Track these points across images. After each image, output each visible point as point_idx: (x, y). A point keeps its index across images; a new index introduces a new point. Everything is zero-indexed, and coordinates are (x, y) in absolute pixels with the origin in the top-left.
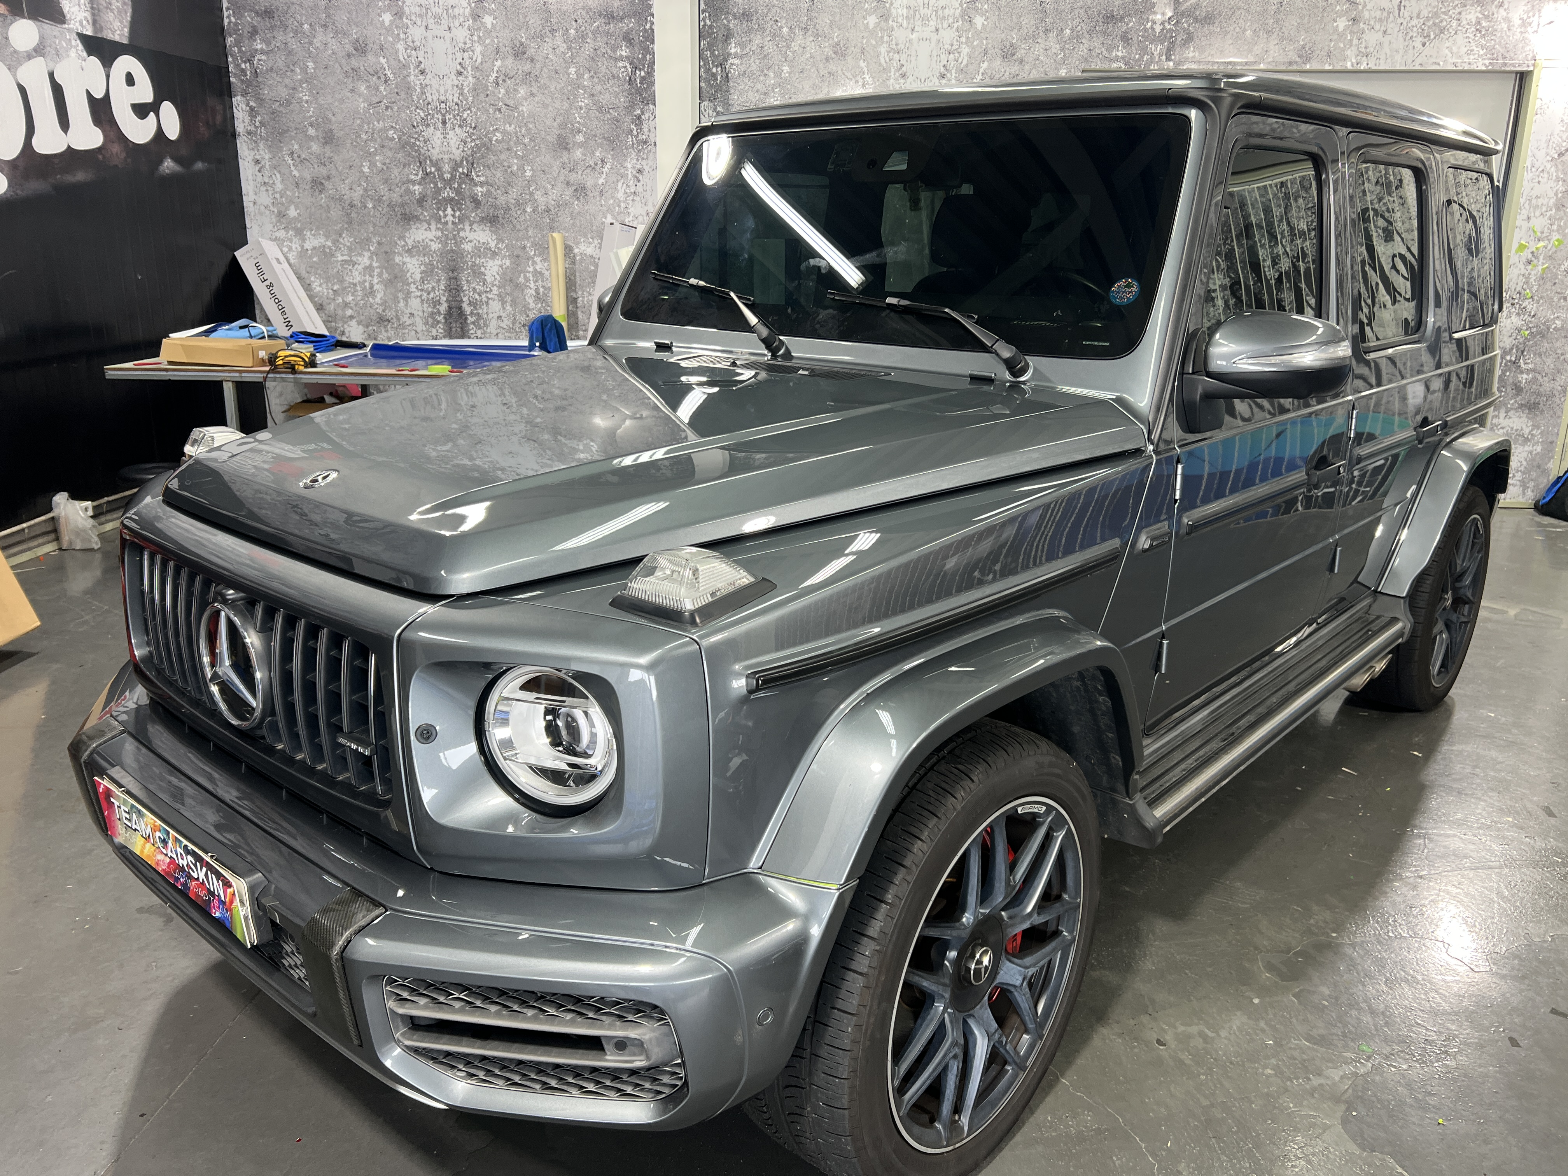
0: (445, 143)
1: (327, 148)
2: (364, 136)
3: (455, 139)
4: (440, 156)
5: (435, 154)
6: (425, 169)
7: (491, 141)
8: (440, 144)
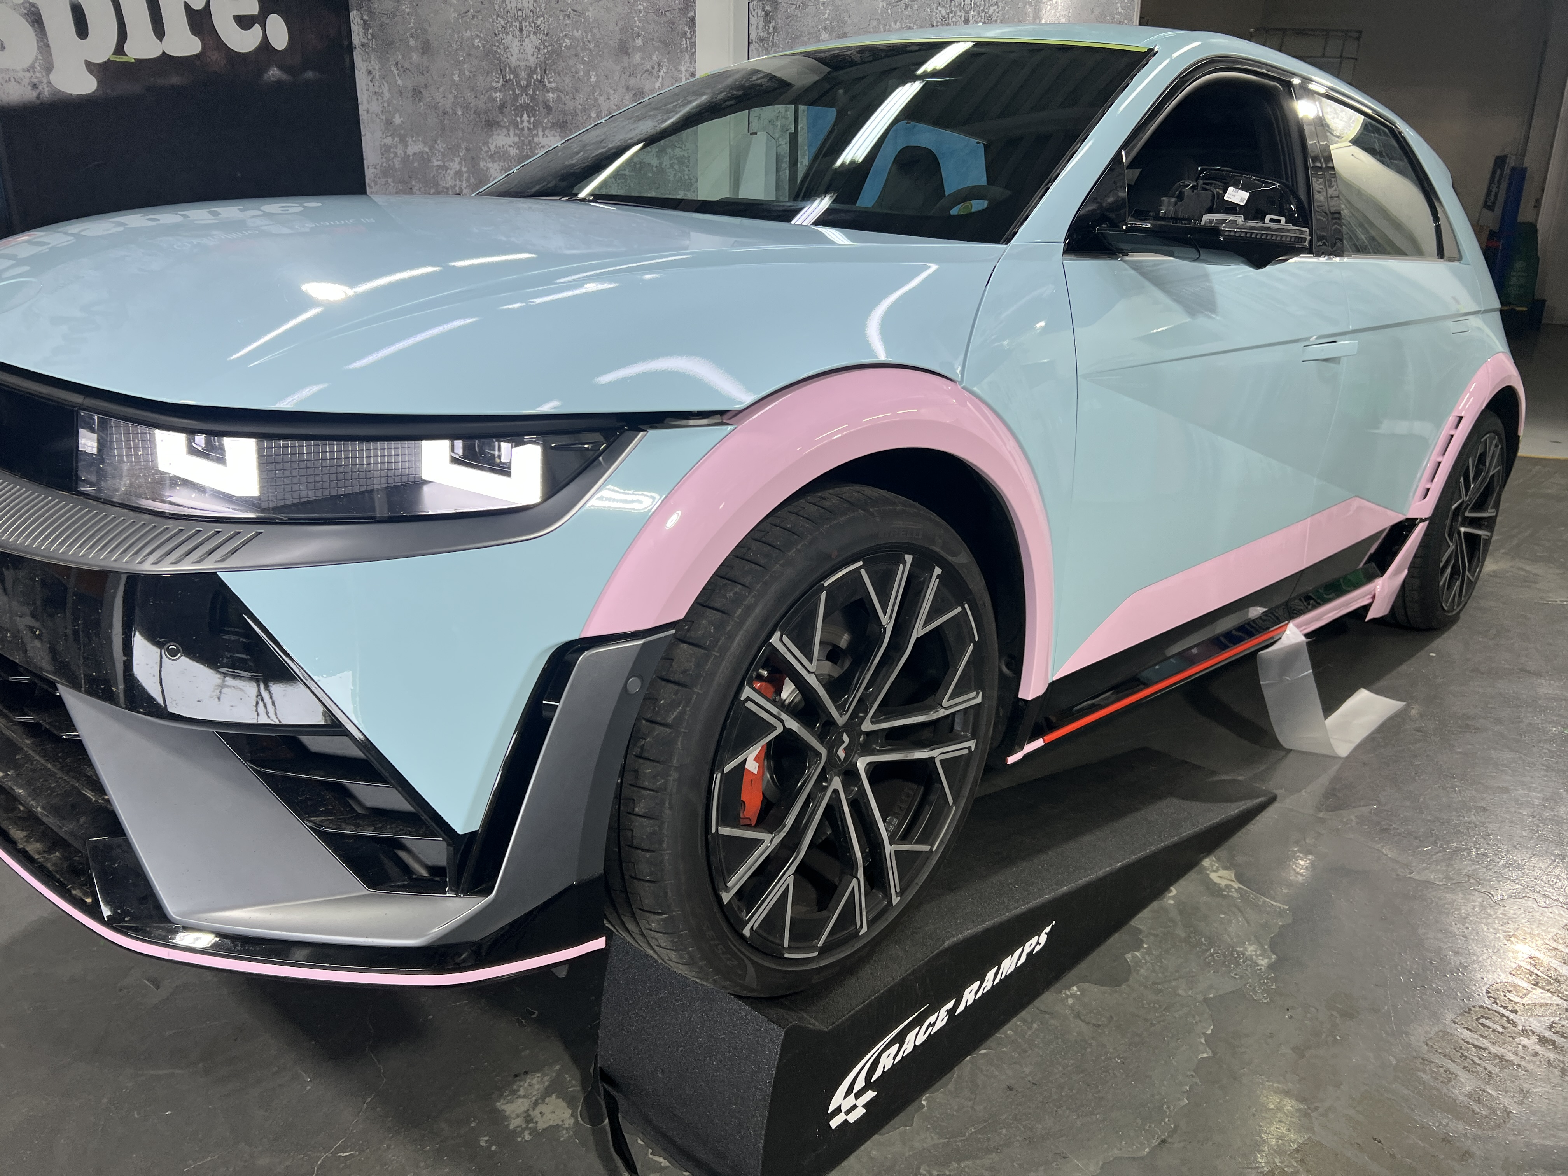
0: (522, 51)
1: (425, 57)
2: (455, 46)
3: (530, 45)
4: (518, 63)
5: (513, 61)
6: (504, 77)
7: (561, 47)
8: (517, 51)
